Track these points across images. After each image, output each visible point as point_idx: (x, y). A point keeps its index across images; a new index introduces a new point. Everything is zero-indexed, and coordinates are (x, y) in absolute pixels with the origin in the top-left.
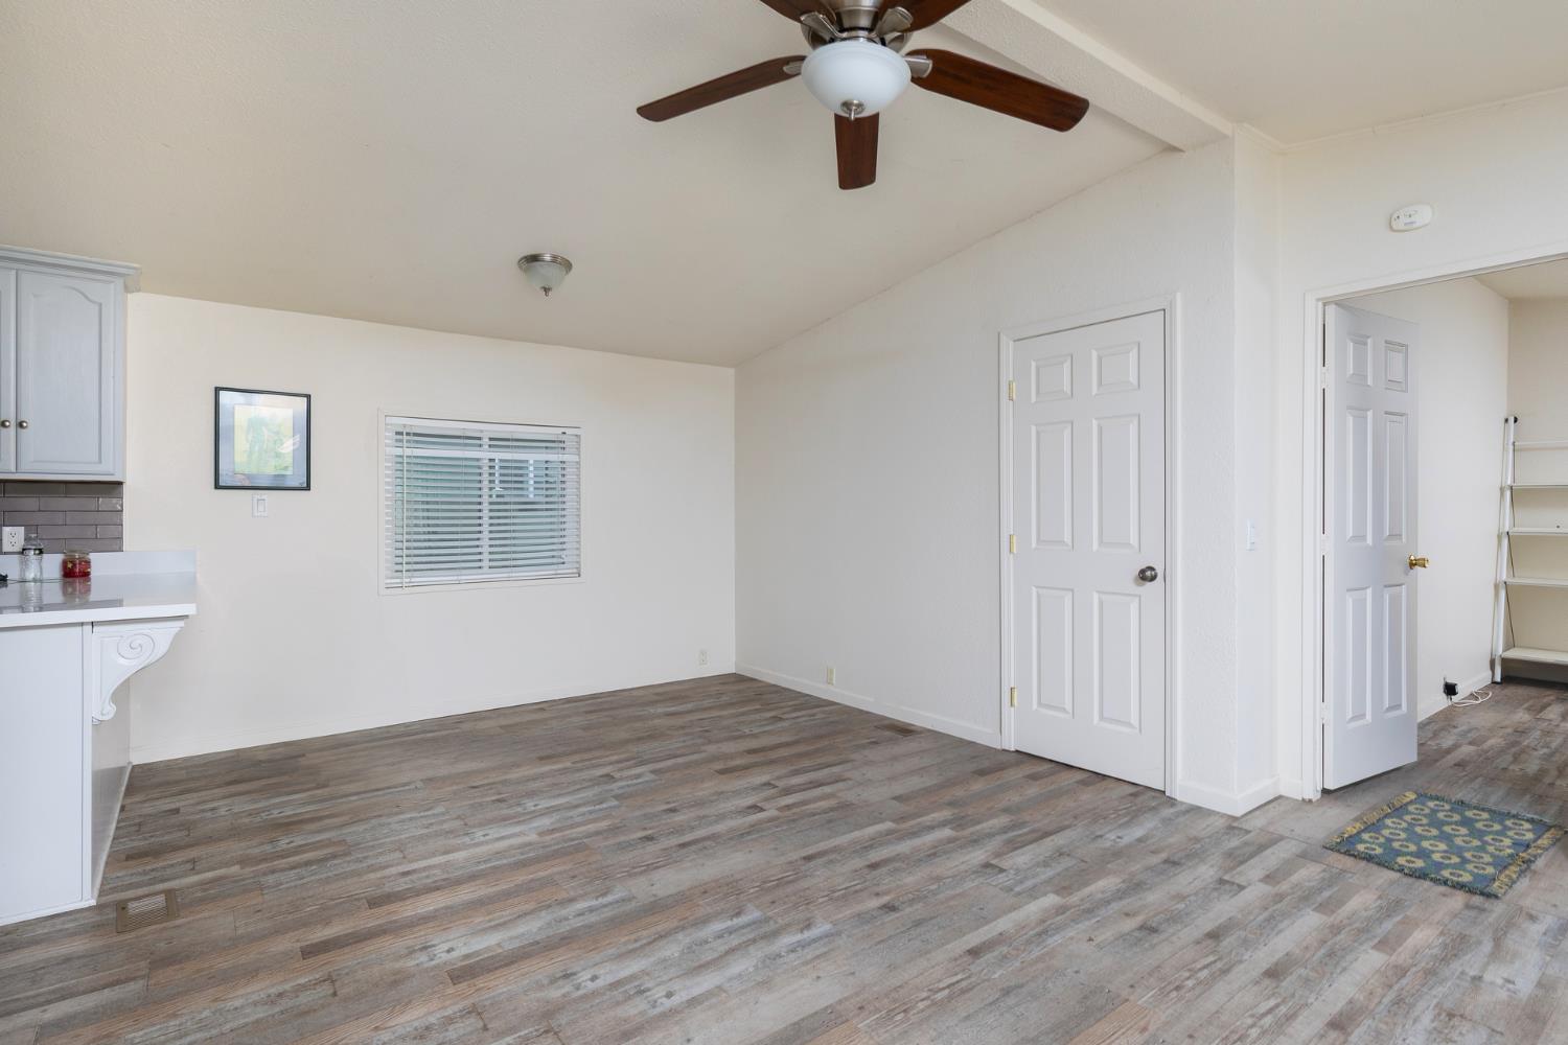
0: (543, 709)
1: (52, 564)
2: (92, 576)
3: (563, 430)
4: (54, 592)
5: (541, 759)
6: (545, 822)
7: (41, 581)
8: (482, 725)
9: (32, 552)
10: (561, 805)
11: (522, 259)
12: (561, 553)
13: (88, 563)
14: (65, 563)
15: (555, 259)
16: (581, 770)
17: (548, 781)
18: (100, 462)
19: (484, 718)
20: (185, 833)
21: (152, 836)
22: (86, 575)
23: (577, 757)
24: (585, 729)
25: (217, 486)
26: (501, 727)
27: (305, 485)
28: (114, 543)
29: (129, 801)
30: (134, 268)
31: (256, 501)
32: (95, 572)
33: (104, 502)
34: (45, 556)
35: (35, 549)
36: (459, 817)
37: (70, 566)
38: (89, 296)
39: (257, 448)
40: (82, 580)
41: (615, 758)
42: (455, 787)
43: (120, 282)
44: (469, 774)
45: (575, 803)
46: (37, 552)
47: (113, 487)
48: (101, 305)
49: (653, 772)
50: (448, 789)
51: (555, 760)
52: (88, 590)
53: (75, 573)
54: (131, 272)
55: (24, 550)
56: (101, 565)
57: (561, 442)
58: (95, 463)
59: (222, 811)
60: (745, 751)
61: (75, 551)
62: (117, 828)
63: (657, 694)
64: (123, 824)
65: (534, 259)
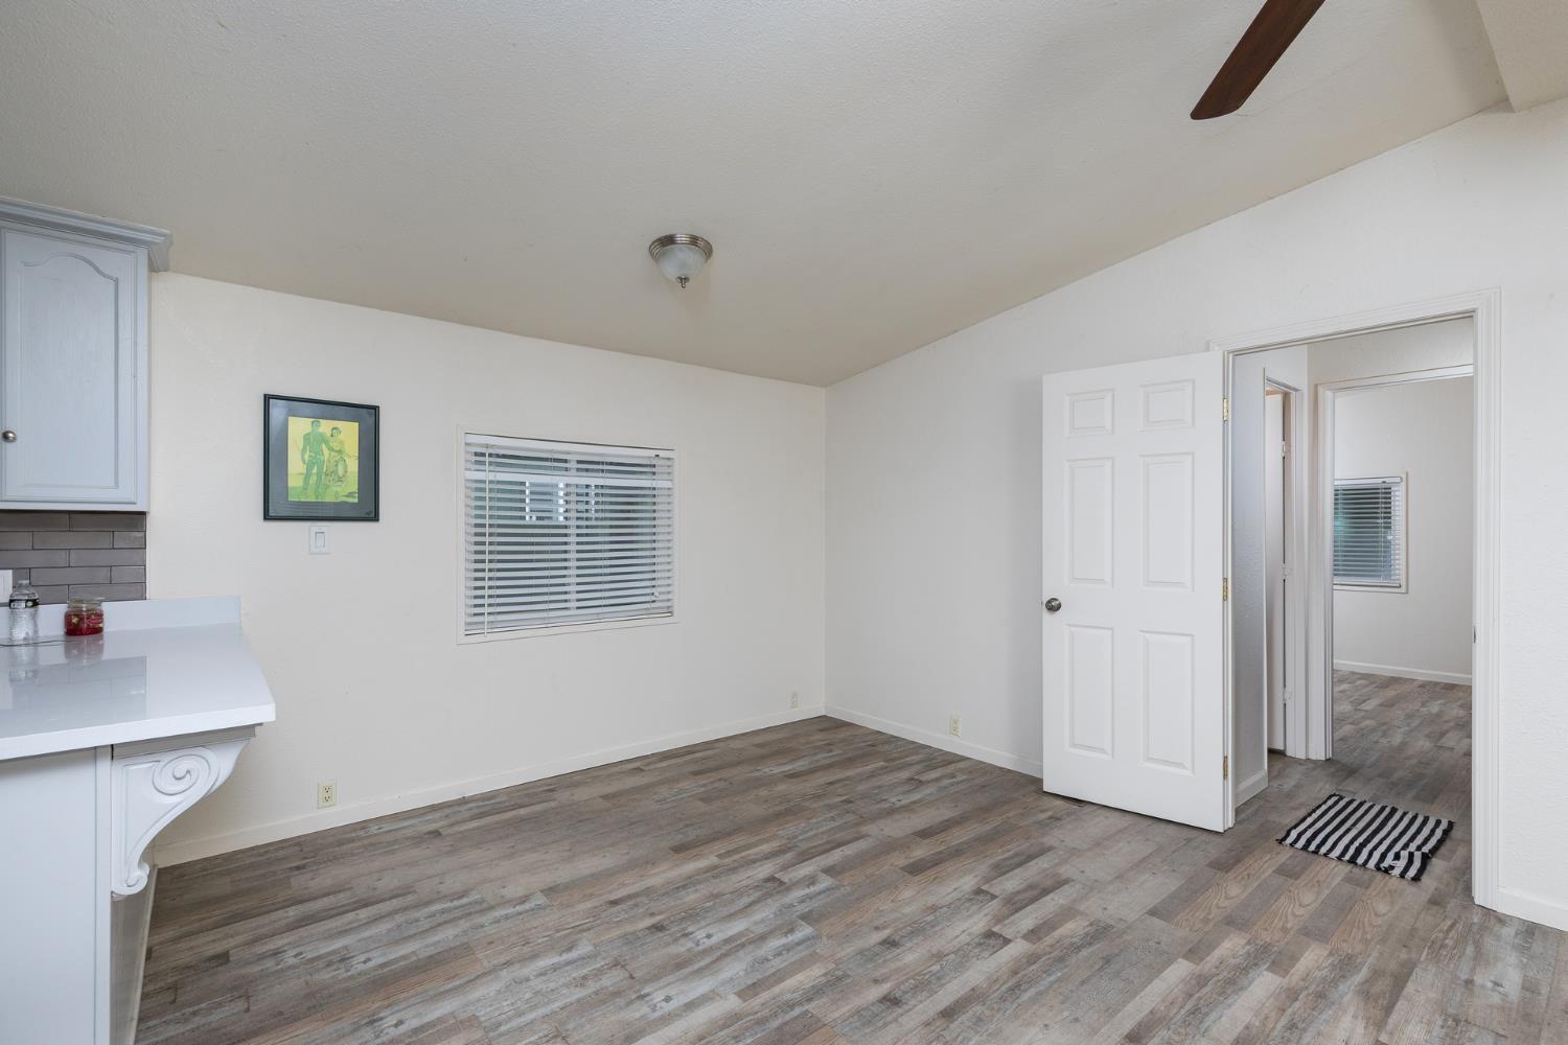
0: (639, 770)
1: (52, 617)
2: (105, 630)
3: (657, 452)
4: (55, 655)
5: (679, 849)
6: (735, 969)
7: (36, 644)
8: (582, 794)
9: (23, 605)
10: (740, 935)
11: (656, 241)
12: (653, 590)
13: (100, 616)
14: (68, 617)
15: (694, 240)
16: (734, 870)
17: (704, 890)
18: (117, 485)
19: (576, 785)
20: (240, 1005)
21: (194, 1014)
22: (97, 631)
23: (721, 847)
24: (706, 799)
25: (267, 517)
26: (605, 797)
27: (373, 515)
28: (136, 590)
29: (157, 938)
30: (164, 235)
31: (313, 535)
32: (109, 625)
33: (123, 538)
34: (41, 608)
35: (27, 601)
36: (616, 964)
37: (75, 620)
38: (101, 269)
39: (315, 471)
40: (91, 637)
41: (765, 848)
42: (589, 904)
43: (142, 254)
44: (597, 878)
45: (760, 930)
46: (30, 604)
47: (135, 520)
48: (116, 281)
49: (829, 871)
50: (581, 907)
51: (695, 851)
52: (100, 649)
53: (82, 628)
54: (159, 240)
55: (11, 601)
56: (116, 616)
57: (650, 466)
58: (109, 488)
59: (289, 959)
60: (916, 834)
61: (81, 601)
62: (144, 996)
63: (759, 746)
64: (151, 987)
65: (668, 241)
